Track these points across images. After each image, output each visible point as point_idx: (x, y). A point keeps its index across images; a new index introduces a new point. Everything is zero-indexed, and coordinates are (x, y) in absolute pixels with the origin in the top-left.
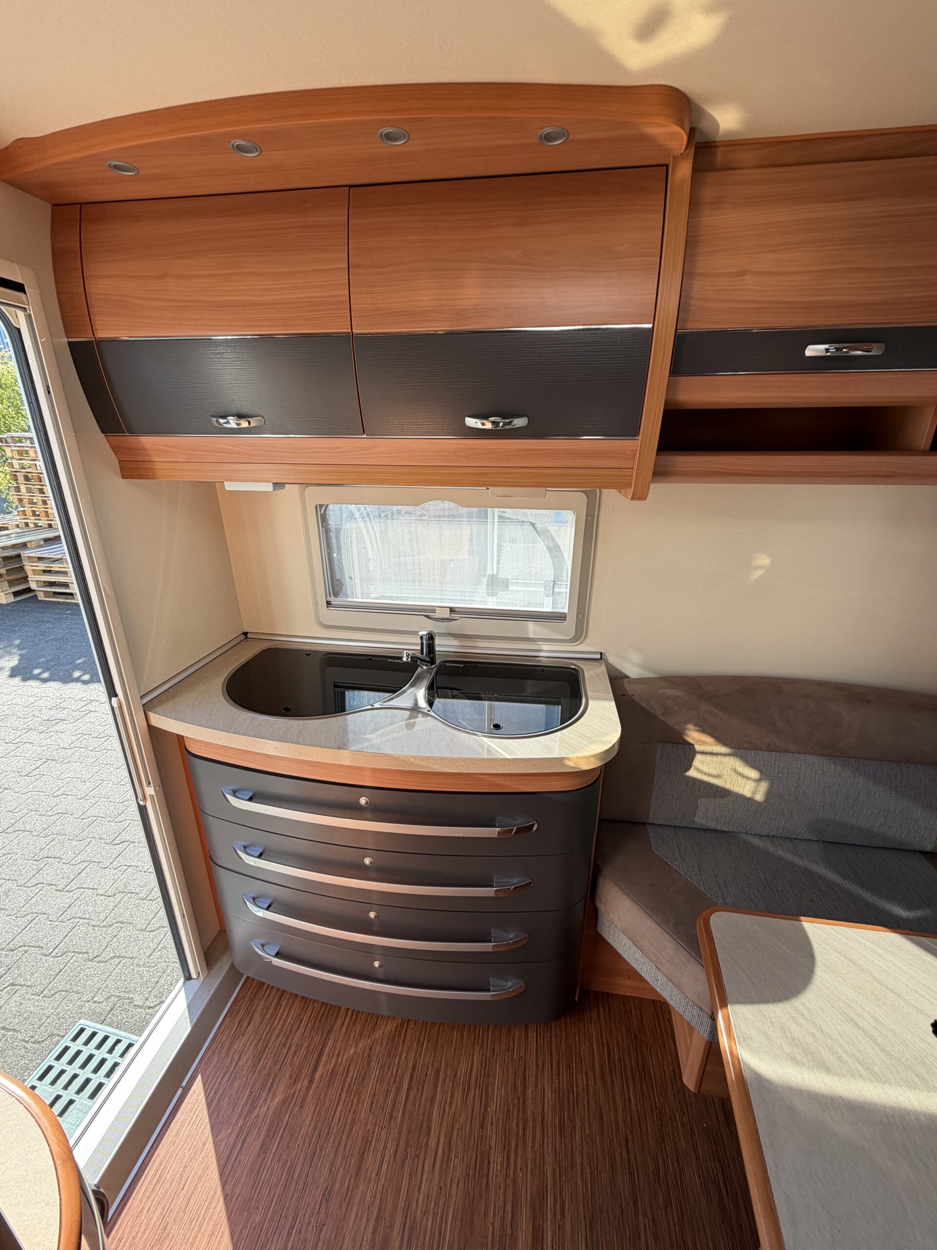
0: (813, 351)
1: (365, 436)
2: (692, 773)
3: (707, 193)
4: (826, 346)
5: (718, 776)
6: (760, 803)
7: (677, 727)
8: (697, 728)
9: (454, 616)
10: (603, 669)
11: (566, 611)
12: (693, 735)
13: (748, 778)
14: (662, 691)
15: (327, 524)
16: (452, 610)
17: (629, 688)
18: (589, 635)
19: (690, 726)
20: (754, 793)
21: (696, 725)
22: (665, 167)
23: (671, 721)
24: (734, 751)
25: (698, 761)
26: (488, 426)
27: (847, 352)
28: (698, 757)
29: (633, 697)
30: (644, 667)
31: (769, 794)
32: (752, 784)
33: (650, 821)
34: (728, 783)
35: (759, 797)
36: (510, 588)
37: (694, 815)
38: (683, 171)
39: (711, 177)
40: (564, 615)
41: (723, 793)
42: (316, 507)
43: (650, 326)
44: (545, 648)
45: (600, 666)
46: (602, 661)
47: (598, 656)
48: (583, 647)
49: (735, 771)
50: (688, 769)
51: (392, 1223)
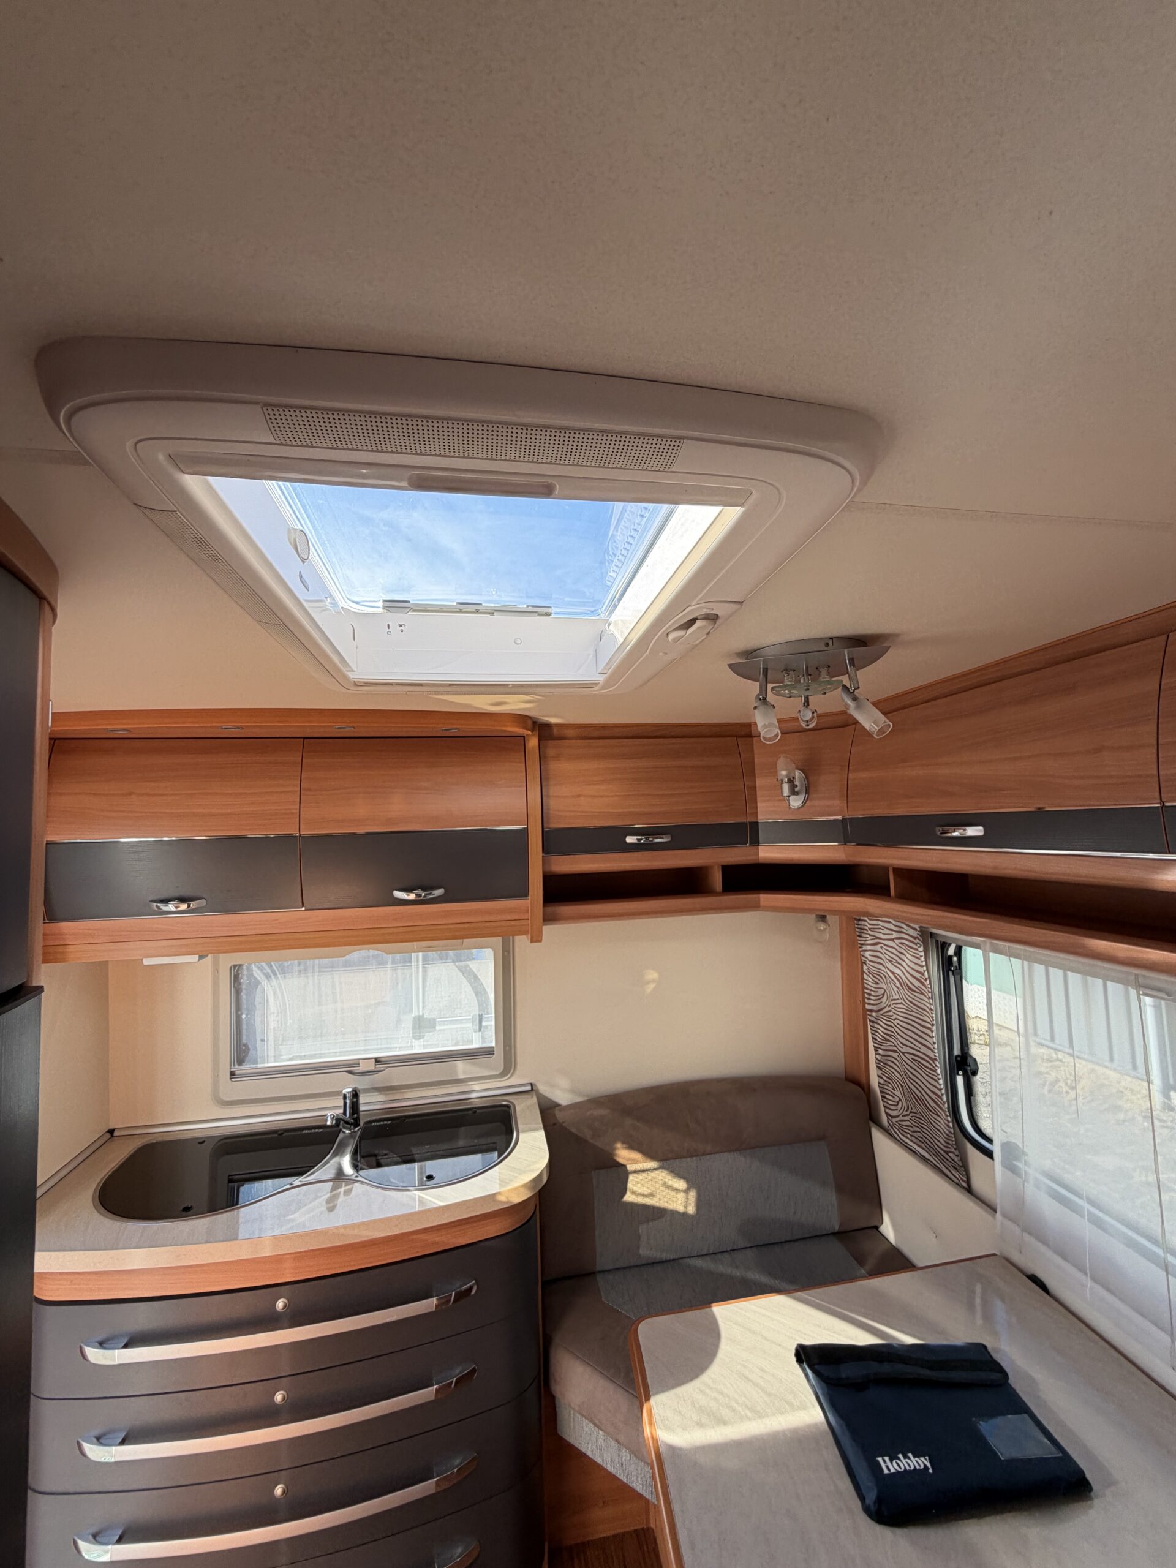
0: (630, 839)
1: (302, 909)
2: (629, 1197)
3: (551, 752)
4: (639, 837)
5: (651, 1195)
6: (694, 1216)
7: (607, 1149)
8: (625, 1146)
9: (380, 1067)
10: (535, 1100)
11: (493, 1044)
12: (623, 1154)
13: (677, 1190)
14: (589, 1113)
15: (240, 982)
17: (560, 1116)
18: (518, 1067)
19: (619, 1145)
20: (686, 1206)
21: (623, 1143)
22: (523, 738)
23: (598, 1143)
24: (661, 1163)
25: (633, 1182)
26: (412, 896)
27: (652, 841)
28: (631, 1178)
29: (564, 1125)
30: (573, 1091)
31: (699, 1205)
32: (681, 1196)
33: (598, 1268)
34: (662, 1201)
35: (691, 1210)
36: (438, 1028)
37: (638, 1248)
38: (533, 742)
39: (551, 743)
40: (491, 1049)
41: (659, 1213)
42: (230, 969)
43: (526, 826)
44: (476, 1087)
45: (532, 1097)
46: (534, 1093)
47: (529, 1088)
48: (513, 1081)
49: (665, 1185)
50: (624, 1193)
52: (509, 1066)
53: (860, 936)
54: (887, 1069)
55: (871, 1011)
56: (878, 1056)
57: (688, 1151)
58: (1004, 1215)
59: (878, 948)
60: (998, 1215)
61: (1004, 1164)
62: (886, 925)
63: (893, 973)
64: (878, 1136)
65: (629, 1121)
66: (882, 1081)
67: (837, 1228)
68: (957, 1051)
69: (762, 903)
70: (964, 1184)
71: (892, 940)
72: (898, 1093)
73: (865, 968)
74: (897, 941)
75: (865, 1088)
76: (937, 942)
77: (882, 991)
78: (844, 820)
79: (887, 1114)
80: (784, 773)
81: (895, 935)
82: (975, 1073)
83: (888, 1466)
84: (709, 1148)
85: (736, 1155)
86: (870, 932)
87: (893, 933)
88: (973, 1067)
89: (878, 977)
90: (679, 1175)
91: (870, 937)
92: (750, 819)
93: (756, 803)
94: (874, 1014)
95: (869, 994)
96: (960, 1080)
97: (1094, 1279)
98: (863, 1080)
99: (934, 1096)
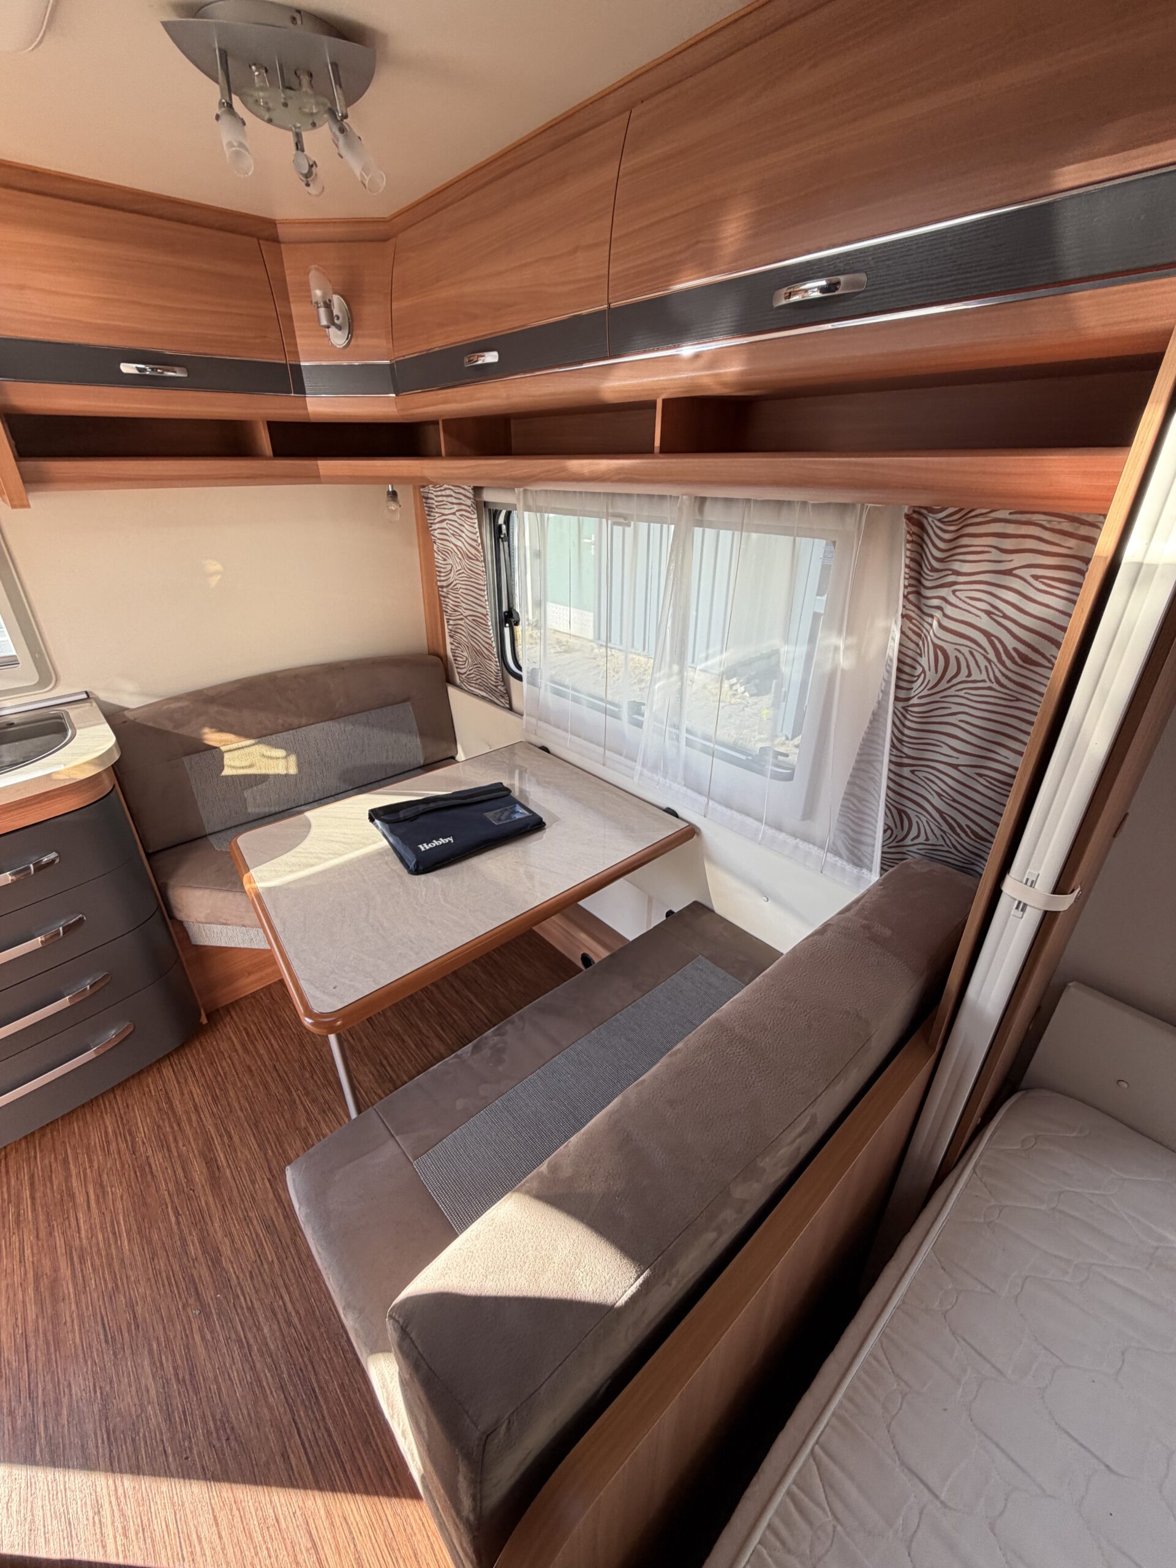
2: (227, 772)
4: (139, 366)
5: (251, 766)
6: (296, 775)
7: (193, 735)
8: (214, 730)
10: (95, 707)
11: (14, 653)
12: (212, 737)
13: (278, 758)
17: (129, 716)
18: (62, 676)
19: (206, 730)
20: (287, 768)
21: (212, 727)
23: (183, 731)
24: (257, 740)
25: (229, 759)
27: (161, 373)
28: (226, 756)
29: (137, 721)
31: (299, 766)
32: (282, 763)
33: (208, 831)
34: (262, 769)
35: (293, 771)
37: (246, 808)
40: (13, 659)
41: (262, 779)
45: (91, 704)
46: (92, 700)
47: (85, 696)
48: (59, 691)
49: (263, 756)
50: (222, 767)
51: (56, 1269)
52: (47, 675)
53: (429, 515)
54: (458, 636)
55: (442, 587)
56: (450, 627)
57: (283, 726)
58: (527, 715)
59: (444, 525)
60: (525, 716)
61: (528, 683)
62: (450, 499)
63: (456, 546)
64: (451, 690)
65: (213, 709)
66: (453, 647)
67: (422, 762)
68: (505, 608)
69: (322, 472)
70: (508, 706)
71: (454, 514)
72: (465, 654)
73: (435, 547)
74: (457, 513)
75: (443, 659)
76: (490, 510)
77: (449, 567)
78: (391, 366)
79: (459, 673)
80: (318, 293)
81: (456, 507)
82: (517, 624)
83: (424, 847)
84: (304, 721)
85: (331, 723)
86: (437, 510)
87: (455, 506)
88: (516, 619)
89: (446, 553)
90: (277, 746)
91: (437, 515)
92: (290, 361)
93: (295, 338)
94: (445, 590)
95: (440, 572)
96: (507, 631)
97: (572, 733)
98: (442, 652)
99: (487, 646)
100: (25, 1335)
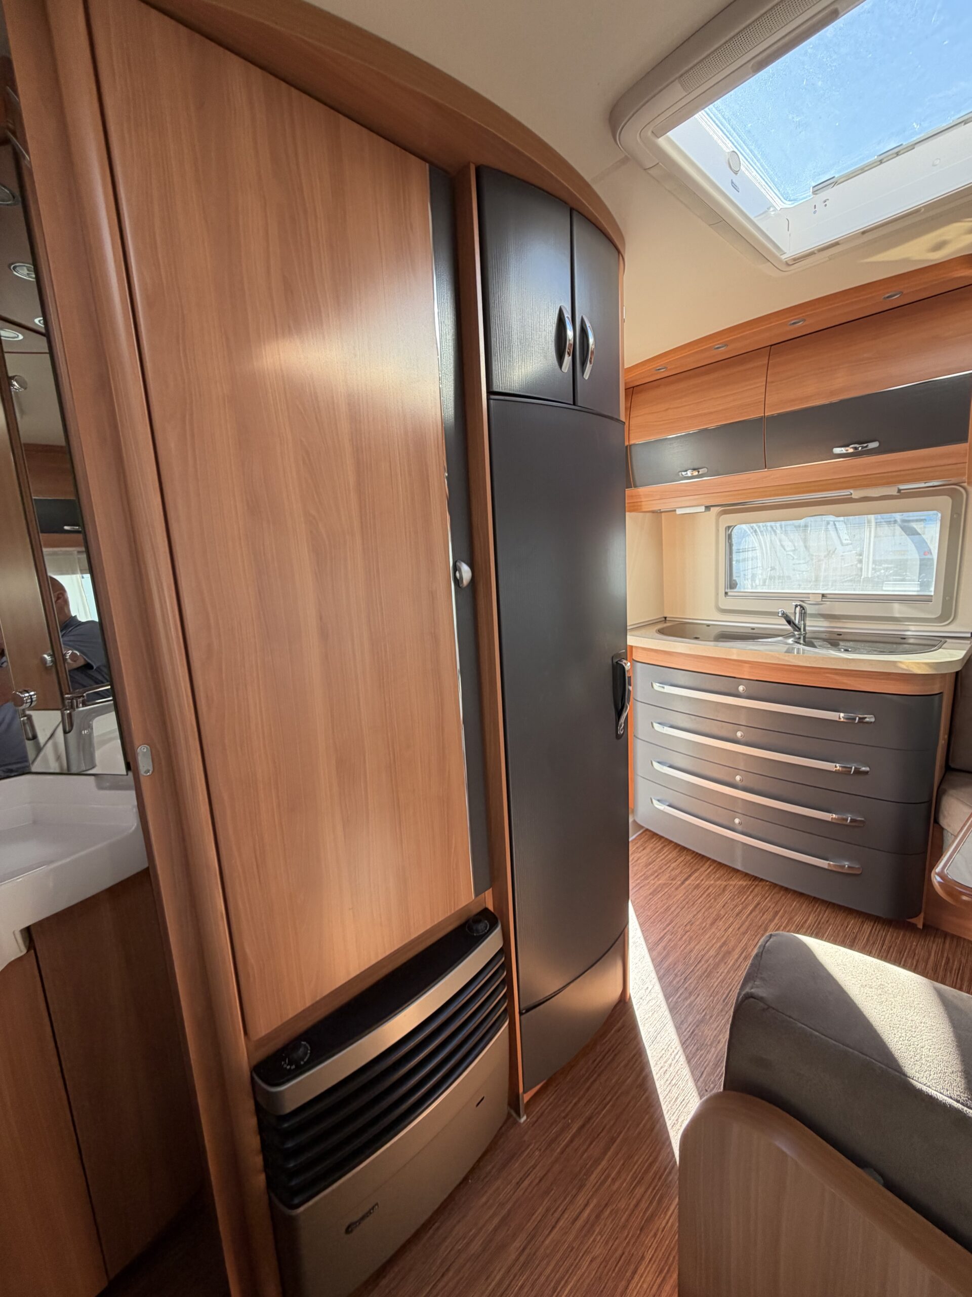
1: (766, 470)
9: (826, 600)
11: (932, 594)
15: (731, 541)
16: (823, 595)
18: (958, 617)
26: (851, 450)
40: (929, 597)
42: (726, 528)
47: (968, 635)
51: (733, 949)
100: (703, 956)
